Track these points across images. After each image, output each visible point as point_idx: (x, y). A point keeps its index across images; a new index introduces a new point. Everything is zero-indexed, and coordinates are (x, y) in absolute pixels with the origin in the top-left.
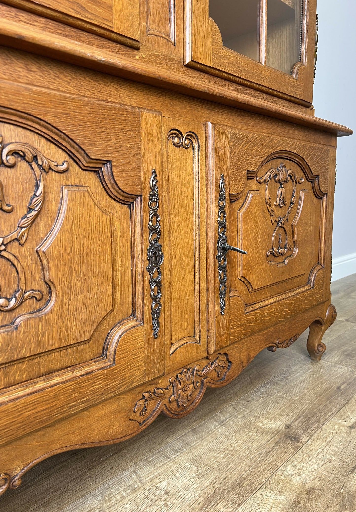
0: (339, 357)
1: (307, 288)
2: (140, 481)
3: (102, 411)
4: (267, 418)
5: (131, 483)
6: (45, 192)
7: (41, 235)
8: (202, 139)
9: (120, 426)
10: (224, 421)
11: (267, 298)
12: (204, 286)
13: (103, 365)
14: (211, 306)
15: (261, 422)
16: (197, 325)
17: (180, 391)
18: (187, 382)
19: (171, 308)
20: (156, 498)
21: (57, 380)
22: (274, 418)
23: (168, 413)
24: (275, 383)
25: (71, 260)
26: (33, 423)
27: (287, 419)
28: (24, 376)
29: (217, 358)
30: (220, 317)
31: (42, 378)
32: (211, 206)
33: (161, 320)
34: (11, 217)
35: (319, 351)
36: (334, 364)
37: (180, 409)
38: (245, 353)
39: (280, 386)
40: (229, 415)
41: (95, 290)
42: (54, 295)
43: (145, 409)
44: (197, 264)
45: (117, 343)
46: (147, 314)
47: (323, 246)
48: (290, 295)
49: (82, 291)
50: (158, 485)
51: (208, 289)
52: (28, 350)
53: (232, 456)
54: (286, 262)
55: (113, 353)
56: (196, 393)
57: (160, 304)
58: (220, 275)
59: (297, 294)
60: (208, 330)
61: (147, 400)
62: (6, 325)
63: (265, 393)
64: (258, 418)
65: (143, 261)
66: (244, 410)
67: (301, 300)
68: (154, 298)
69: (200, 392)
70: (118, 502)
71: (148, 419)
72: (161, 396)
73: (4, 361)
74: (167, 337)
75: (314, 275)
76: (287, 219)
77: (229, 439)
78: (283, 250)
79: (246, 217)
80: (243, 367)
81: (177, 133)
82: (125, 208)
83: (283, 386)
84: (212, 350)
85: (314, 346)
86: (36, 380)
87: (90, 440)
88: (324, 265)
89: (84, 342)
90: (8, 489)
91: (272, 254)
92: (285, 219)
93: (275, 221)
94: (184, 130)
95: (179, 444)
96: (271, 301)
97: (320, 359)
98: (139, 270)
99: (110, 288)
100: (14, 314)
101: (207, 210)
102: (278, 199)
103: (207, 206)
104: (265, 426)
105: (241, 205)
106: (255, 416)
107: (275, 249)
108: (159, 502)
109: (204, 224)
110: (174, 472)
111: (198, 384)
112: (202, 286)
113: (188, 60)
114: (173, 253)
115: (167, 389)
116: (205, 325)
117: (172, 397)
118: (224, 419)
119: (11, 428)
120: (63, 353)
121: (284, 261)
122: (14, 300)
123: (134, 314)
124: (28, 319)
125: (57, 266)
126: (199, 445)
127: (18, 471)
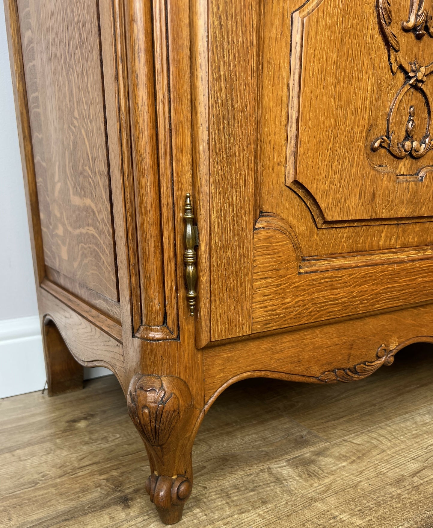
26: (421, 293)
28: (416, 240)
52: (427, 208)
62: (411, 175)
73: (409, 215)
90: (384, 364)
119: (407, 291)
122: (423, 145)
127: (394, 346)
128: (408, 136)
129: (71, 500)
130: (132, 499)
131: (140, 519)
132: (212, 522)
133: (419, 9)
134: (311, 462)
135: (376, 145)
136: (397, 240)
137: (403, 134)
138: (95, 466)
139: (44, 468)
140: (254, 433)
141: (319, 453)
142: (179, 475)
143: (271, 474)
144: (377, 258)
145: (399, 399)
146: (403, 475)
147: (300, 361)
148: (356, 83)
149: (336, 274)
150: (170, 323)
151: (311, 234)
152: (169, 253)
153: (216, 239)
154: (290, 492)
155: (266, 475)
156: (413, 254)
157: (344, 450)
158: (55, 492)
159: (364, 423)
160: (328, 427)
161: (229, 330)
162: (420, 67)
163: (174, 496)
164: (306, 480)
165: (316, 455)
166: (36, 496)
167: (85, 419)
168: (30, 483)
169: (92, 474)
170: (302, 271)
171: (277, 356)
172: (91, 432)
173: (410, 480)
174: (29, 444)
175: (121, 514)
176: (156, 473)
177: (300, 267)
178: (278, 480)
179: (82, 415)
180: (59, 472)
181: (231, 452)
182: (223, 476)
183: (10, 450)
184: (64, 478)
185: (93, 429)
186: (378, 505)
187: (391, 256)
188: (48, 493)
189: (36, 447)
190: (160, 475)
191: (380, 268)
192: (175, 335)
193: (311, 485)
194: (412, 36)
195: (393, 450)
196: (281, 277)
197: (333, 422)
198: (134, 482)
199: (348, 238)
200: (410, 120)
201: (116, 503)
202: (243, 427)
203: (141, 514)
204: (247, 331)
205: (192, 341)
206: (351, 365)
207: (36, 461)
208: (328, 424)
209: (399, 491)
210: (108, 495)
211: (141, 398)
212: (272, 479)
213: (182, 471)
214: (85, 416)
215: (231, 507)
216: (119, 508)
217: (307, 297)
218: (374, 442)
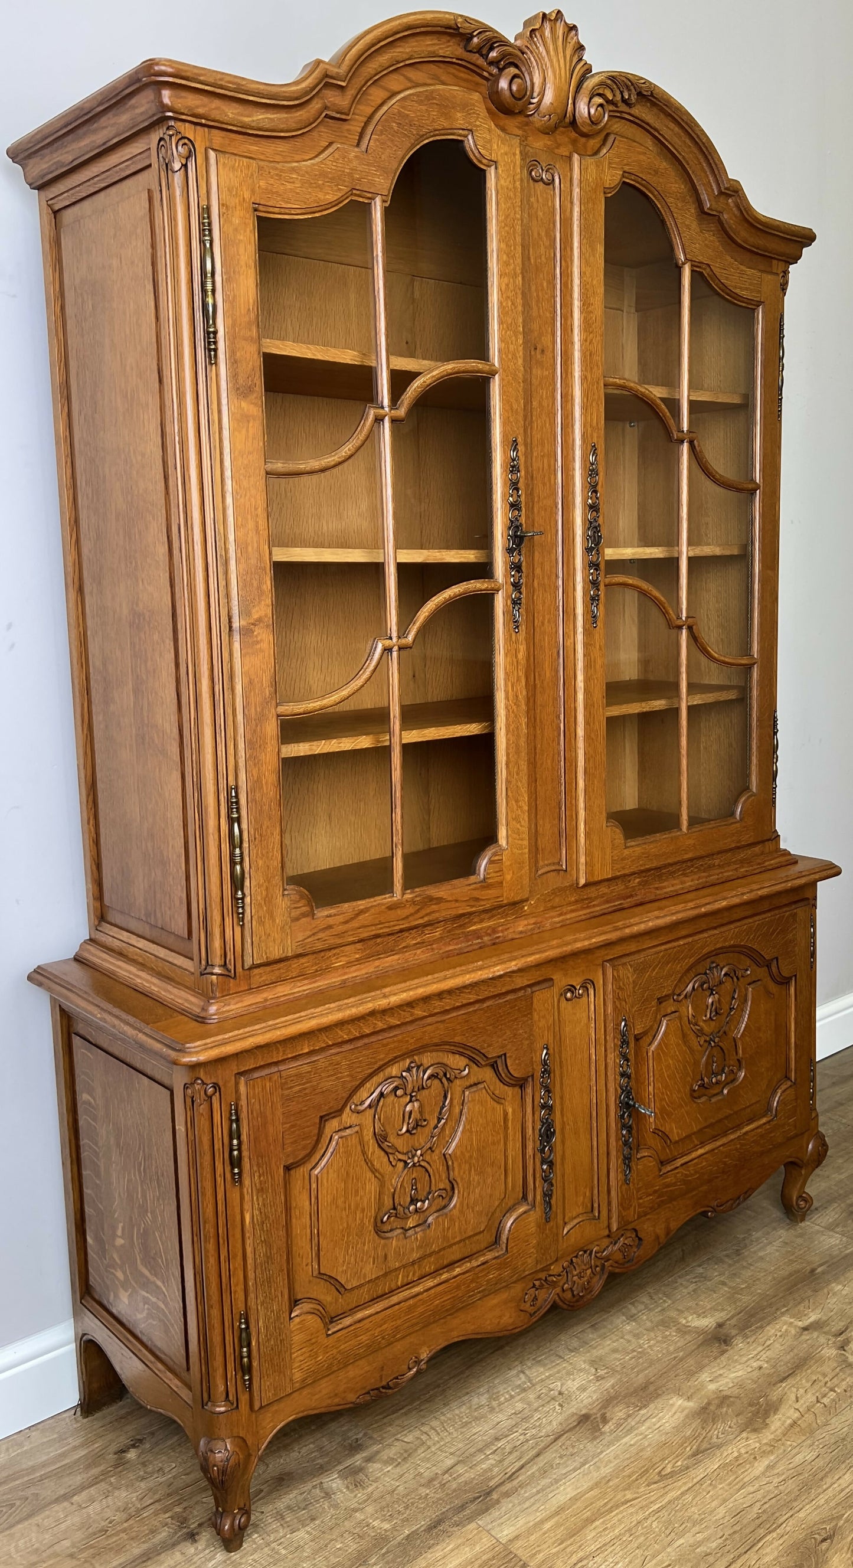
0: (837, 1216)
1: (764, 1120)
2: (530, 1381)
3: (494, 1301)
4: (694, 1313)
5: (519, 1382)
6: (451, 1099)
7: (447, 1139)
8: (598, 982)
9: (510, 1317)
10: (635, 1315)
11: (695, 1148)
12: (603, 1149)
13: (497, 1255)
14: (612, 1175)
15: (685, 1318)
16: (596, 1198)
17: (575, 1278)
18: (585, 1268)
19: (564, 1184)
20: (549, 1399)
21: (458, 1271)
22: (704, 1313)
23: (561, 1303)
24: (720, 1261)
25: (471, 1157)
26: (439, 1311)
27: (721, 1314)
28: (432, 1269)
29: (622, 1235)
30: (625, 1187)
31: (445, 1270)
32: (611, 1056)
33: (553, 1202)
34: (427, 1130)
35: (799, 1207)
36: (822, 1229)
37: (575, 1299)
38: (663, 1226)
39: (726, 1266)
40: (643, 1307)
41: (489, 1181)
42: (456, 1191)
43: (535, 1298)
44: (595, 1125)
45: (509, 1231)
46: (538, 1197)
47: (793, 1051)
48: (732, 1137)
49: (479, 1183)
50: (551, 1386)
51: (608, 1154)
52: (437, 1245)
53: (639, 1358)
54: (725, 1092)
55: (505, 1241)
56: (595, 1280)
57: (552, 1185)
58: (623, 1136)
59: (746, 1133)
60: (609, 1203)
61: (537, 1289)
62: (420, 1225)
63: (701, 1275)
64: (681, 1312)
65: (534, 1141)
66: (665, 1301)
67: (753, 1142)
68: (546, 1179)
69: (600, 1279)
70: (507, 1400)
71: (538, 1310)
72: (554, 1284)
74: (560, 1217)
75: (777, 1099)
76: (725, 1033)
77: (639, 1338)
78: (719, 1077)
79: (658, 1054)
80: (659, 1244)
81: (572, 989)
82: (517, 1090)
83: (730, 1266)
84: (614, 1227)
85: (791, 1199)
86: (441, 1272)
87: (483, 1331)
88: (795, 1079)
89: (480, 1233)
90: (417, 1371)
91: (702, 1086)
92: (721, 1032)
93: (705, 1041)
94: (577, 982)
95: (575, 1343)
96: (701, 1151)
97: (803, 1220)
98: (530, 1151)
99: (503, 1177)
100: (427, 1213)
101: (606, 1060)
102: (709, 1011)
103: (606, 1056)
104: (689, 1324)
105: (651, 1038)
106: (678, 1310)
107: (706, 1080)
108: (553, 1402)
109: (603, 1076)
110: (569, 1373)
111: (598, 1269)
112: (601, 1151)
113: (582, 882)
114: (565, 1119)
115: (559, 1275)
116: (606, 1197)
117: (566, 1285)
118: (636, 1312)
119: (426, 1314)
120: (462, 1244)
121: (722, 1091)
122: (427, 1201)
123: (525, 1197)
124: (437, 1217)
125: (460, 1166)
126: (599, 1345)
127: (424, 1355)
128: (413, 1201)
129: (143, 1542)
130: (197, 1534)
131: (207, 1551)
132: (268, 1545)
133: (409, 1118)
134: (361, 1469)
135: (385, 1219)
136: (414, 1275)
137: (409, 1199)
138: (157, 1504)
139: (109, 1513)
140: (312, 1443)
141: (369, 1460)
142: (239, 1509)
143: (322, 1489)
144: (395, 1299)
145: (467, 1373)
146: (437, 1474)
147: (336, 1395)
148: (361, 1193)
149: (358, 1325)
150: (231, 1398)
151: (337, 1300)
152: (229, 1350)
153: (262, 1336)
154: (336, 1506)
155: (318, 1491)
156: (430, 1283)
157: (391, 1452)
158: (126, 1537)
159: (422, 1413)
160: (385, 1424)
161: (275, 1395)
162: (416, 1151)
163: (236, 1527)
164: (352, 1491)
165: (366, 1461)
166: (109, 1544)
167: (133, 1446)
168: (100, 1531)
169: (156, 1513)
170: (330, 1332)
171: (317, 1397)
172: (144, 1464)
173: (441, 1477)
174: (83, 1488)
175: (190, 1549)
176: (220, 1509)
177: (329, 1330)
178: (328, 1495)
179: (128, 1442)
180: (125, 1516)
181: (287, 1470)
182: (279, 1497)
183: (66, 1497)
184: (131, 1522)
185: (145, 1459)
186: (406, 1508)
187: (406, 1294)
188: (120, 1539)
189: (92, 1490)
190: (224, 1511)
191: (397, 1307)
192: (235, 1405)
193: (355, 1496)
194: (408, 1134)
195: (438, 1446)
196: (313, 1344)
197: (391, 1417)
198: (197, 1516)
199: (368, 1291)
200: (412, 1189)
201: (185, 1540)
202: (301, 1436)
203: (207, 1546)
204: (289, 1391)
205: (248, 1407)
206: (384, 1383)
207: (96, 1506)
208: (385, 1420)
209: (428, 1491)
210: (176, 1533)
211: (211, 1459)
212: (323, 1495)
213: (242, 1506)
214: (132, 1443)
215: (284, 1528)
216: (188, 1544)
217: (335, 1351)
218: (424, 1437)
